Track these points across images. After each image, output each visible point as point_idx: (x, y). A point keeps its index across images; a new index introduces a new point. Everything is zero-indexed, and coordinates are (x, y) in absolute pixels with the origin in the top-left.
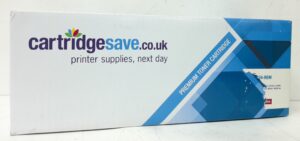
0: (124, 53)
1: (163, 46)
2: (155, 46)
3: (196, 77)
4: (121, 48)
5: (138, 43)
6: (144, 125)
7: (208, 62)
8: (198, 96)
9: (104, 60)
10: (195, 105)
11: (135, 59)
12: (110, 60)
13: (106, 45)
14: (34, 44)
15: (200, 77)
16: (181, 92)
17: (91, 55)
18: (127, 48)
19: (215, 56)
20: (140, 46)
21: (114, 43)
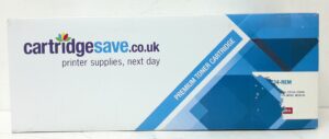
0: (113, 55)
1: (155, 48)
2: (145, 48)
3: (193, 81)
4: (110, 51)
5: (127, 45)
6: (137, 130)
7: (208, 65)
8: (196, 102)
9: (94, 63)
10: (193, 111)
11: (124, 61)
12: (100, 63)
13: (94, 48)
14: (29, 48)
15: (199, 81)
16: (176, 97)
17: (80, 59)
18: (116, 50)
19: (215, 58)
20: (130, 48)
21: (103, 46)
